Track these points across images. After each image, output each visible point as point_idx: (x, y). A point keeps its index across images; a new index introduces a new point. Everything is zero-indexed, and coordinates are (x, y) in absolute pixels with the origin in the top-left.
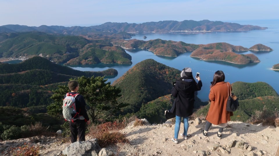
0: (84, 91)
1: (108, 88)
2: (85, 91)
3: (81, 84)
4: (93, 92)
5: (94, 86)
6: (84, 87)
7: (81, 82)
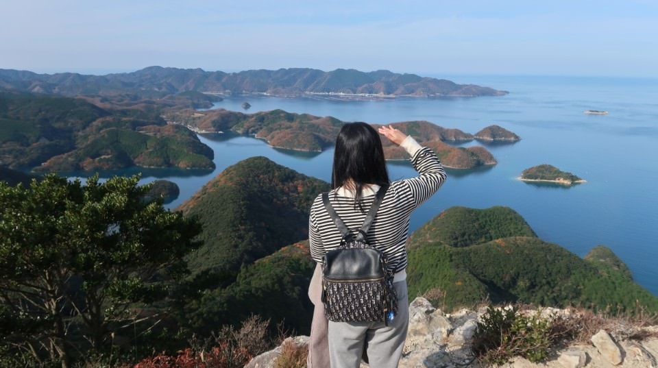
0: (53, 230)
1: (153, 219)
2: (57, 232)
3: (45, 203)
4: (92, 232)
5: (94, 210)
6: (57, 217)
7: (43, 199)
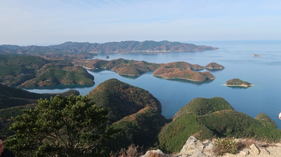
0: (61, 115)
1: (94, 110)
4: (75, 116)
7: (55, 104)
